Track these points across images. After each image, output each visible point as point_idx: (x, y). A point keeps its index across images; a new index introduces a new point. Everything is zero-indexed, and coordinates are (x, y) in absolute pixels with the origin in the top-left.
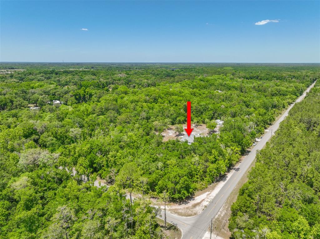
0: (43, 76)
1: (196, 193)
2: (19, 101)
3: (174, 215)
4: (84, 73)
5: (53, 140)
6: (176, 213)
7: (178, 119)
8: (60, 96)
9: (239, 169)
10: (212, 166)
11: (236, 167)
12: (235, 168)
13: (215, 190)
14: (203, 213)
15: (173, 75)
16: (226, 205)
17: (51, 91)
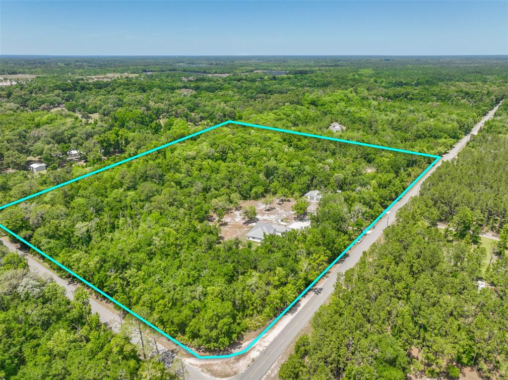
0: (58, 96)
1: (247, 335)
2: (12, 156)
3: (205, 375)
4: (126, 87)
5: (50, 242)
6: (209, 371)
7: (254, 190)
8: (78, 145)
9: (321, 289)
10: (275, 293)
11: (318, 287)
12: (316, 289)
13: (275, 329)
14: (246, 372)
15: (272, 89)
16: (283, 358)
17: (66, 132)
